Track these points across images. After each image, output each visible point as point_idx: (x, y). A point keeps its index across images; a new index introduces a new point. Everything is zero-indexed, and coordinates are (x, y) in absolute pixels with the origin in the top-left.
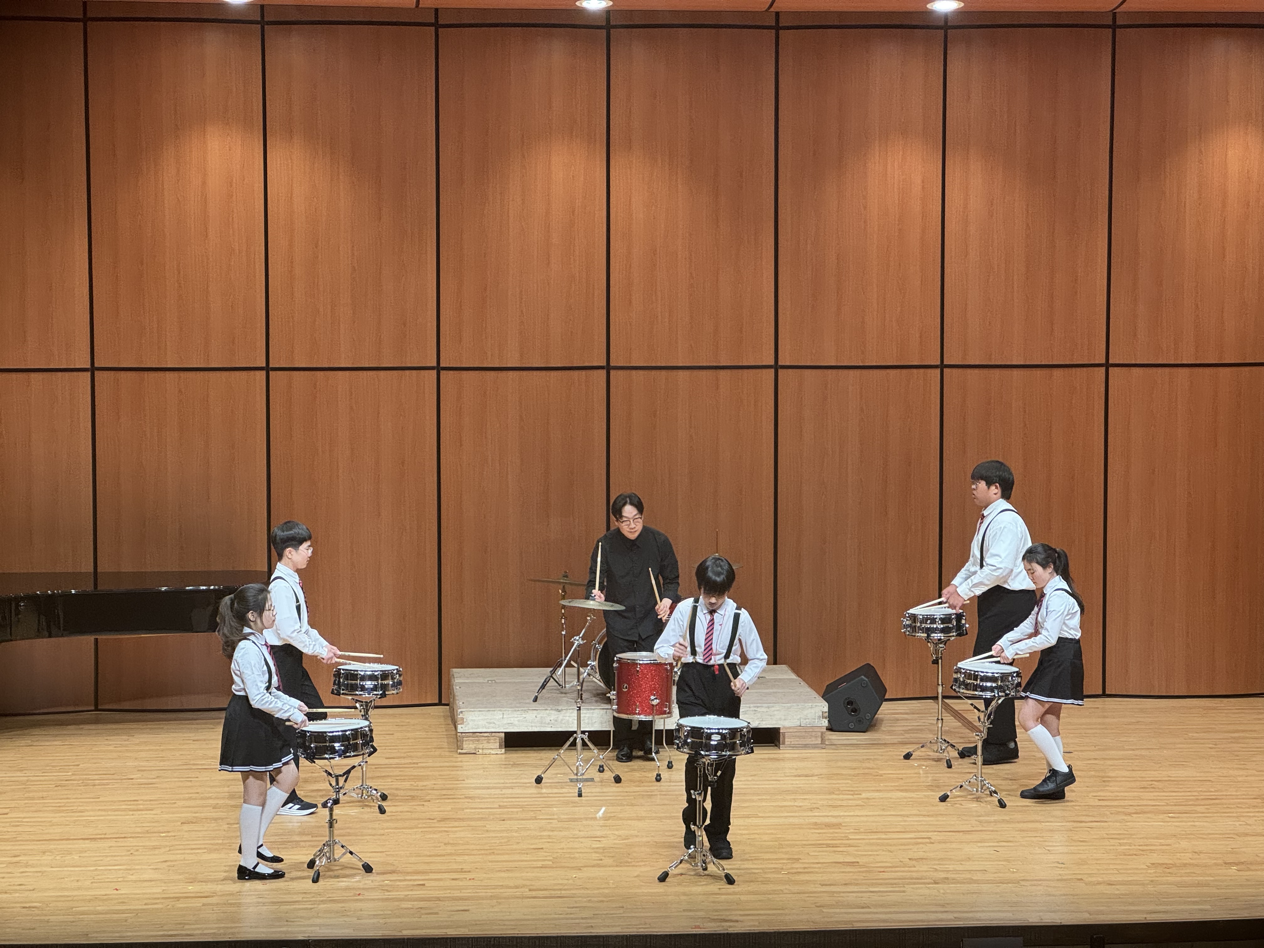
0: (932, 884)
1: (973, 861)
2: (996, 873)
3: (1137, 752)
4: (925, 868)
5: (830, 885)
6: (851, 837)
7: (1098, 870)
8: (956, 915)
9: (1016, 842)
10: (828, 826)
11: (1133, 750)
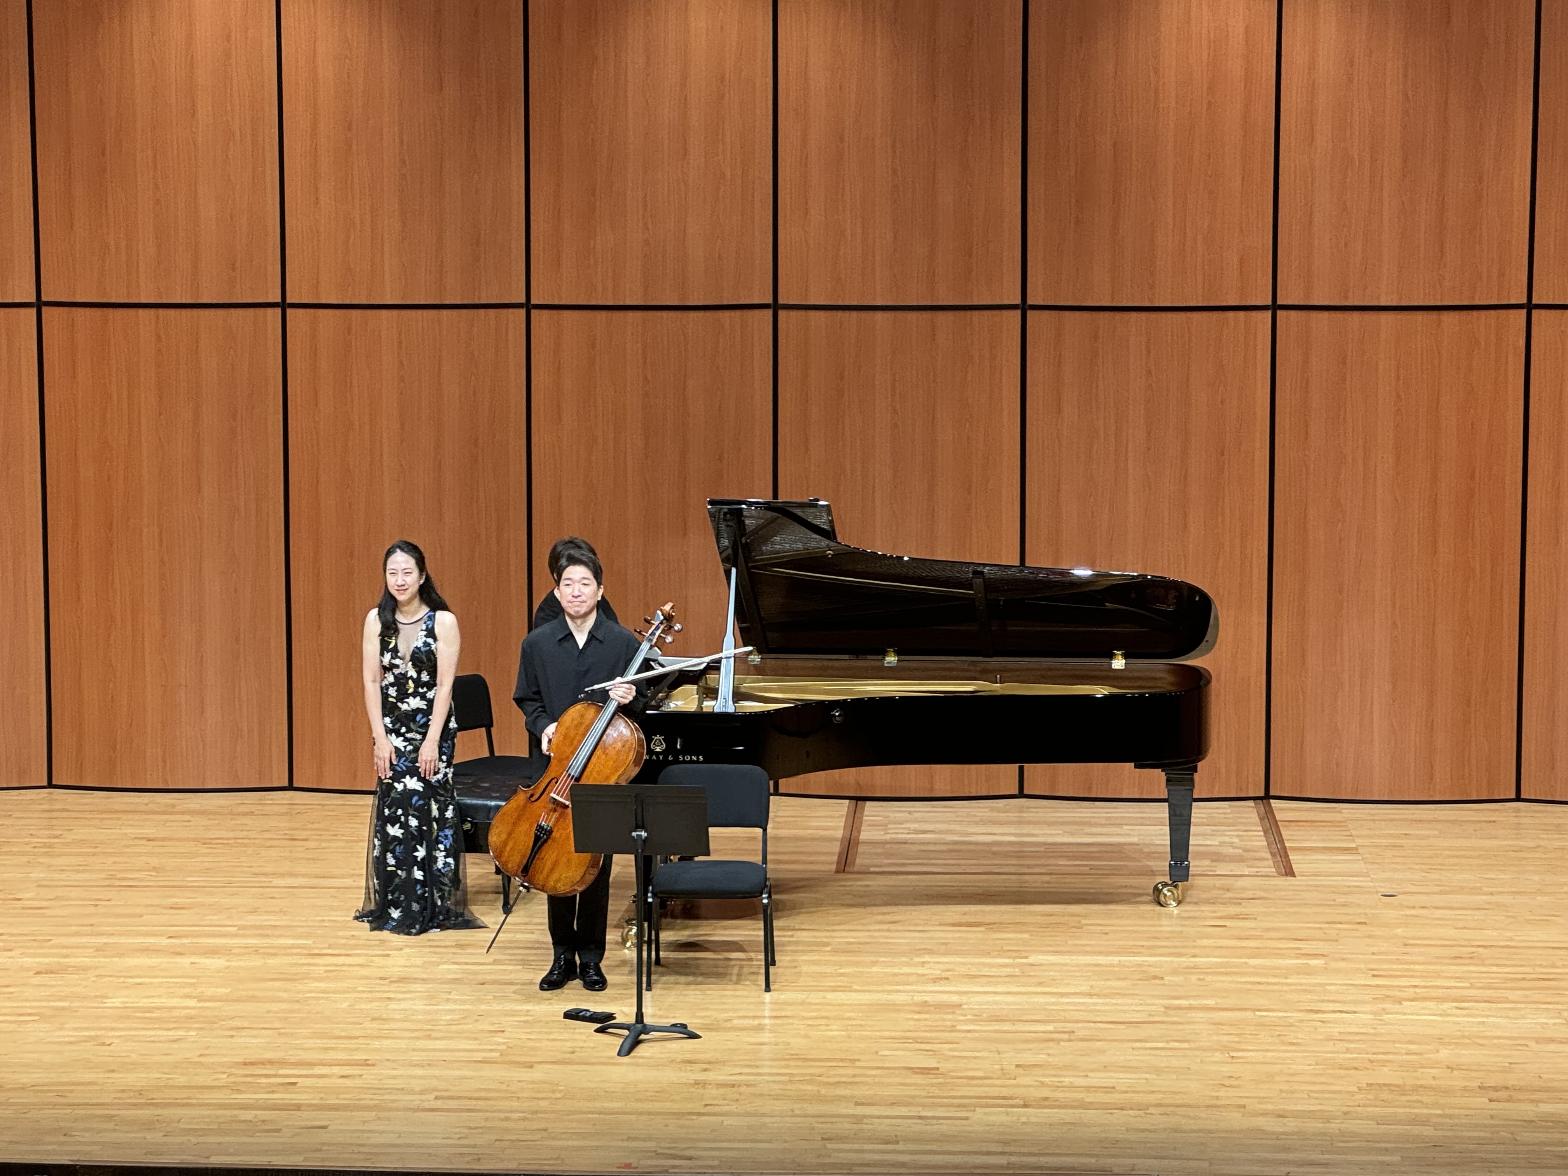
0: (1018, 1106)
1: (1111, 1071)
2: (1126, 1092)
3: (1495, 898)
4: (1027, 1080)
5: (870, 1104)
6: (958, 1028)
7: (1281, 1091)
8: (1013, 1159)
9: (1195, 1041)
10: (940, 1007)
11: (1492, 894)
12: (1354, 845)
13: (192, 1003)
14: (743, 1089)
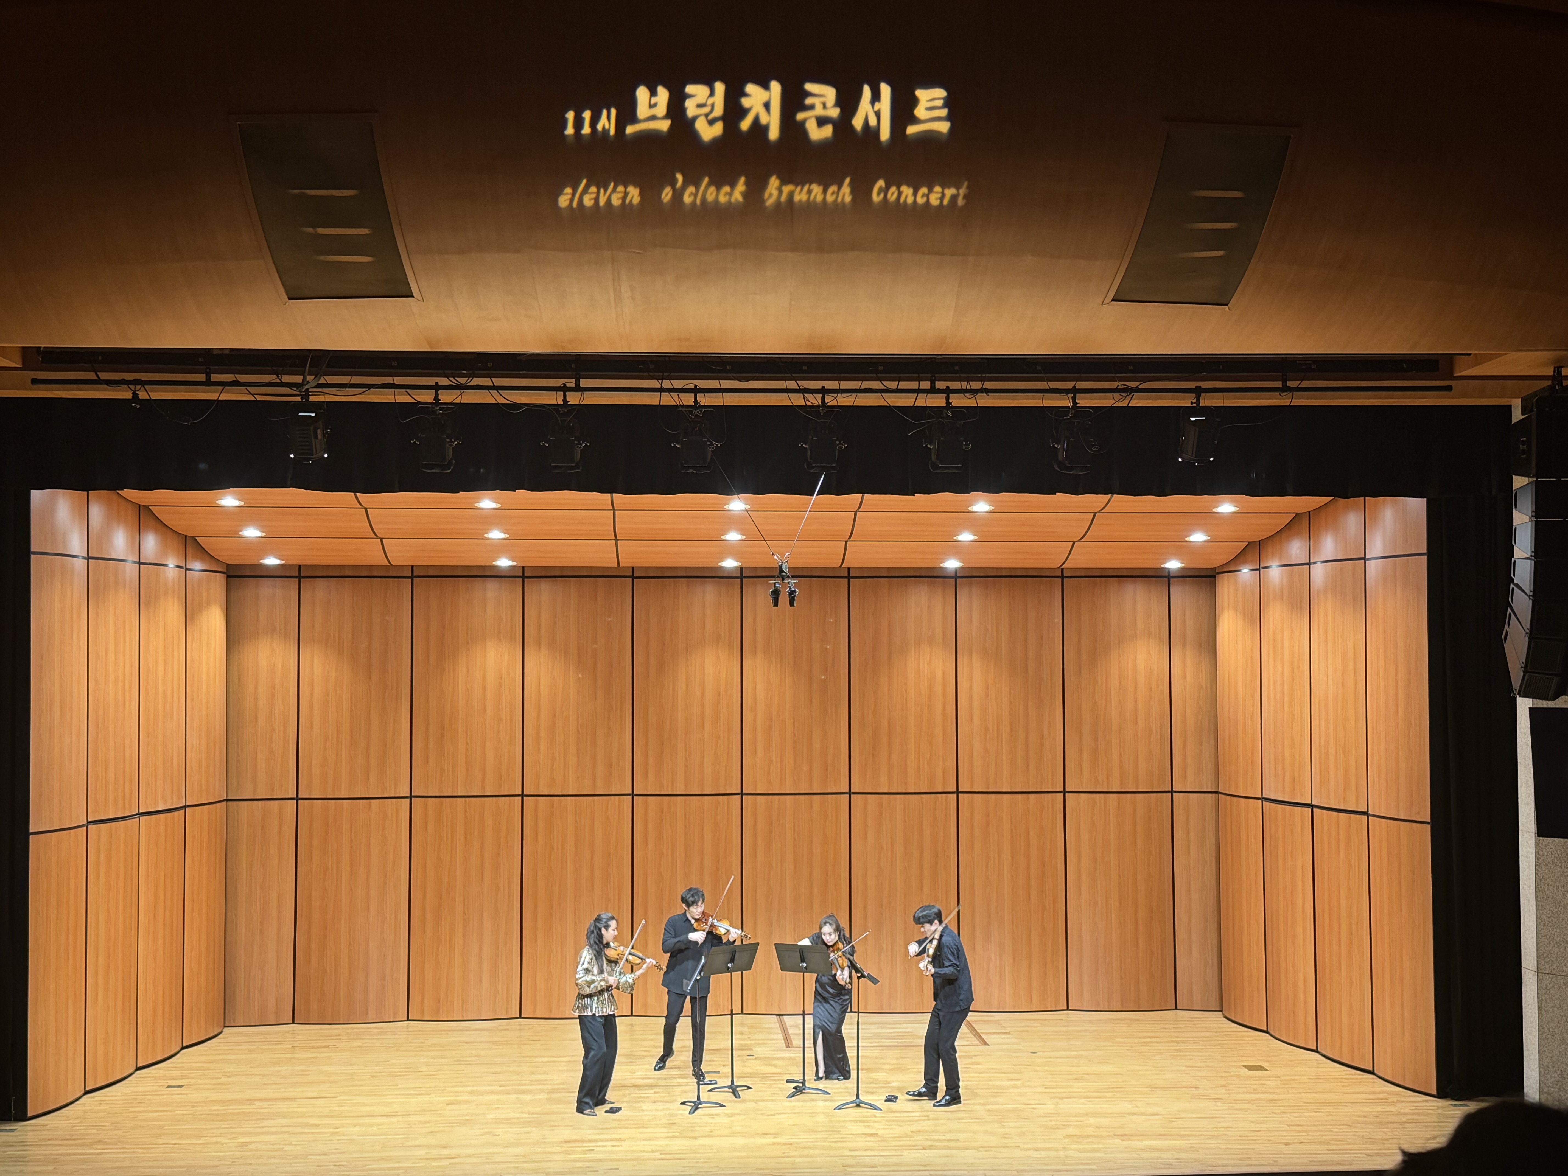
0: (921, 1150)
5: (855, 1150)
11: (1077, 1051)
12: (1008, 1031)
13: (525, 1115)
14: (796, 1145)
